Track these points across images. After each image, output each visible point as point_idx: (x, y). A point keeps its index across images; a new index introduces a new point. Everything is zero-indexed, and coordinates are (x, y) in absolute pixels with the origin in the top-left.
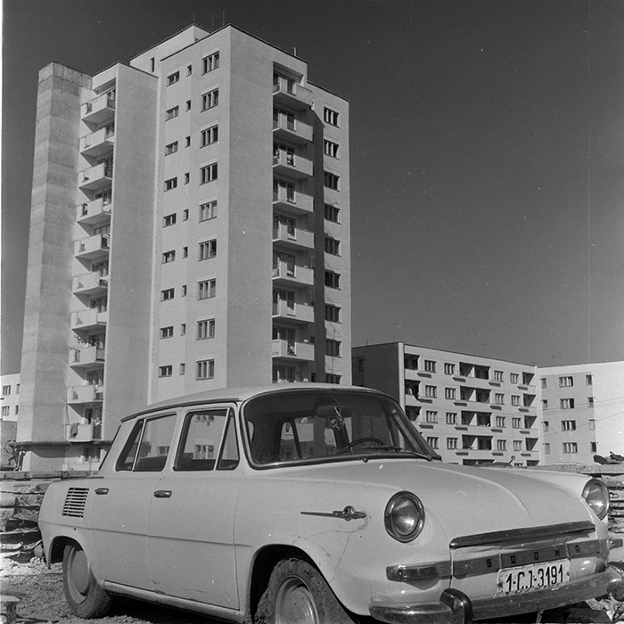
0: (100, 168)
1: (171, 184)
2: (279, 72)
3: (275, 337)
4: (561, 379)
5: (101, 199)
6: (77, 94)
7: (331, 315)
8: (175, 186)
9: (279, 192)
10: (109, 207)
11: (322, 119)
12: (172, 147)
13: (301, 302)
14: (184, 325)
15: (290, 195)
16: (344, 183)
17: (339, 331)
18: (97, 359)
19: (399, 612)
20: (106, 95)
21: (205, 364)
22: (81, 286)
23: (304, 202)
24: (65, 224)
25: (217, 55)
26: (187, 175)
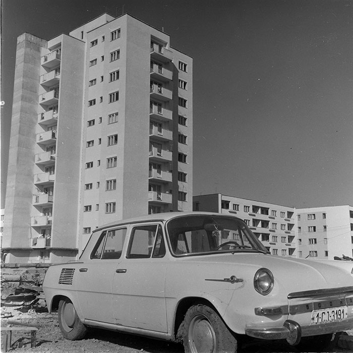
0: (52, 93)
1: (92, 102)
2: (154, 41)
3: (150, 190)
4: (309, 215)
5: (52, 111)
6: (39, 50)
7: (182, 178)
8: (94, 104)
9: (153, 108)
10: (57, 115)
11: (178, 68)
12: (93, 82)
13: (165, 171)
14: (99, 183)
15: (159, 110)
16: (189, 104)
17: (186, 187)
18: (49, 201)
19: (262, 332)
20: (55, 52)
21: (110, 204)
22: (40, 160)
23: (167, 114)
24: (32, 124)
25: (119, 31)
26: (102, 98)
